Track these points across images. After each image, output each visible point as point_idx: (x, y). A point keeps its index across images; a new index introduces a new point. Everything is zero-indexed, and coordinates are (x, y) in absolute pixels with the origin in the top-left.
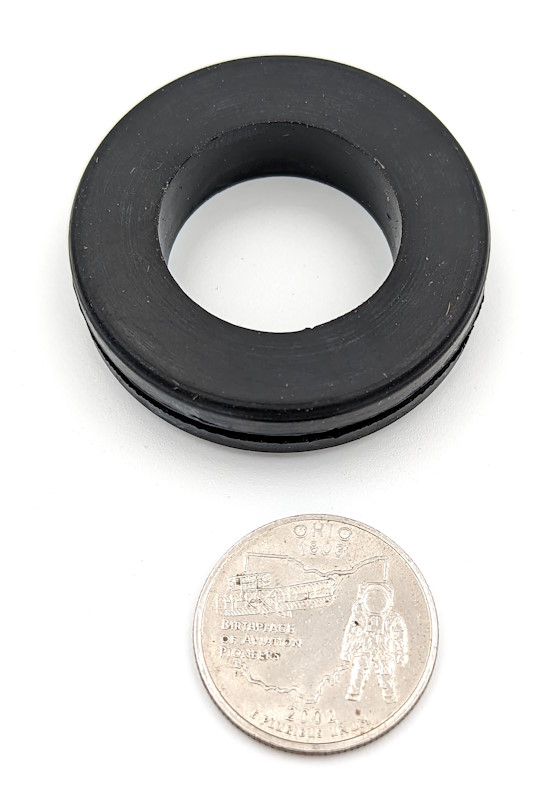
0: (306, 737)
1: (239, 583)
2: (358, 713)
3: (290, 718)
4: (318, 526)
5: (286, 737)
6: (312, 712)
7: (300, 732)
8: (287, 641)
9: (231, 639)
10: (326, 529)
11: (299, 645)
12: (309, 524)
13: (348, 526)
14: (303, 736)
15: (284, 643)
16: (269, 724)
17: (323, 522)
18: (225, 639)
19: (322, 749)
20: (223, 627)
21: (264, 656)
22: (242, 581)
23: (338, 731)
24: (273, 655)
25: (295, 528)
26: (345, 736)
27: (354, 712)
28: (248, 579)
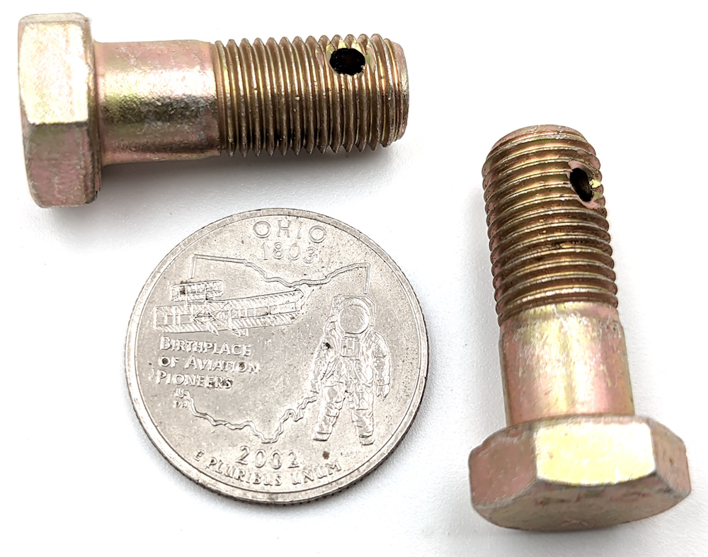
0: (262, 485)
1: (183, 292)
2: (326, 455)
3: (241, 461)
4: (284, 224)
6: (269, 454)
7: (253, 477)
8: (242, 365)
9: (172, 362)
10: (294, 228)
12: (273, 221)
13: (322, 224)
14: (257, 483)
15: (238, 368)
16: (217, 467)
17: (290, 218)
18: (165, 361)
19: (280, 500)
20: (162, 347)
21: (213, 384)
22: (188, 289)
23: (301, 478)
24: (224, 383)
25: (255, 225)
26: (310, 484)
28: (195, 288)
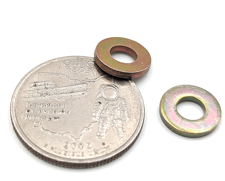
0: (76, 156)
1: (35, 86)
2: (104, 144)
3: (66, 147)
4: (77, 61)
5: (64, 156)
6: (78, 144)
7: (71, 154)
8: (63, 111)
9: (32, 111)
11: (69, 113)
12: (72, 60)
13: (92, 61)
14: (73, 155)
15: (61, 112)
16: (54, 150)
18: (28, 111)
20: (27, 106)
21: (50, 119)
23: (93, 153)
24: (55, 118)
26: (98, 156)
27: (101, 143)
